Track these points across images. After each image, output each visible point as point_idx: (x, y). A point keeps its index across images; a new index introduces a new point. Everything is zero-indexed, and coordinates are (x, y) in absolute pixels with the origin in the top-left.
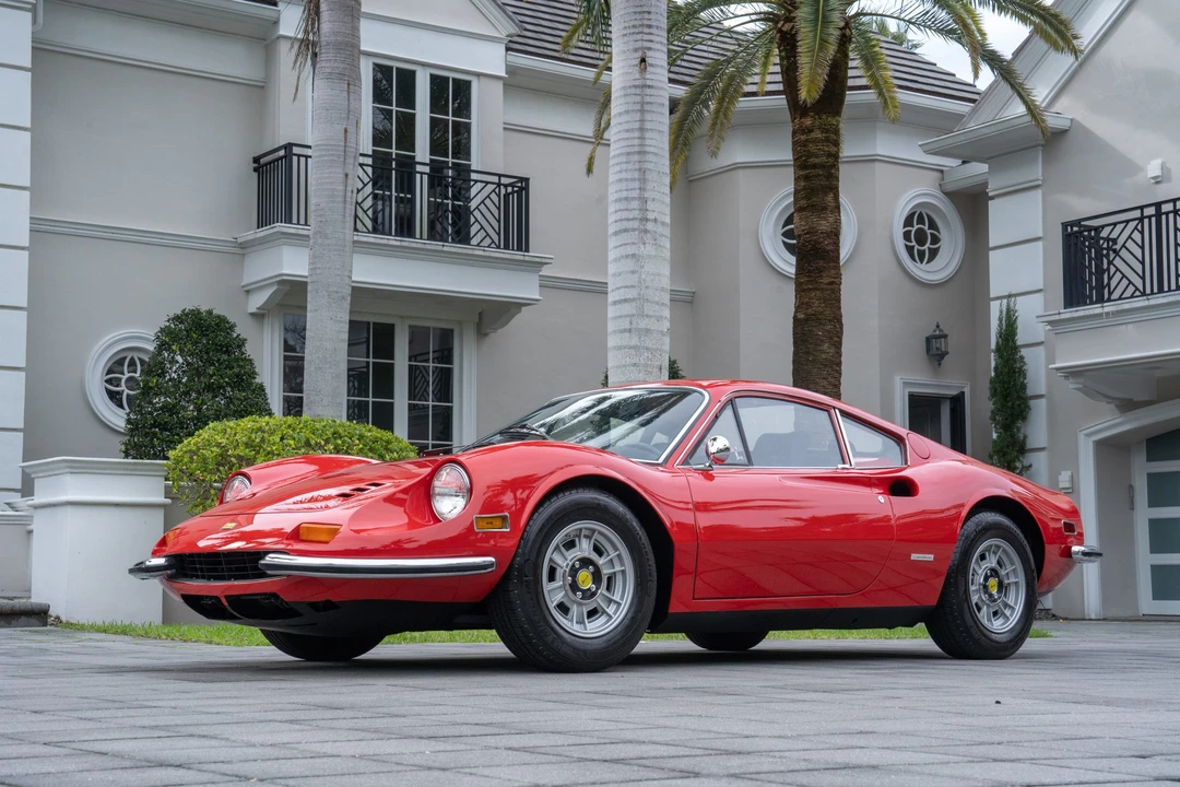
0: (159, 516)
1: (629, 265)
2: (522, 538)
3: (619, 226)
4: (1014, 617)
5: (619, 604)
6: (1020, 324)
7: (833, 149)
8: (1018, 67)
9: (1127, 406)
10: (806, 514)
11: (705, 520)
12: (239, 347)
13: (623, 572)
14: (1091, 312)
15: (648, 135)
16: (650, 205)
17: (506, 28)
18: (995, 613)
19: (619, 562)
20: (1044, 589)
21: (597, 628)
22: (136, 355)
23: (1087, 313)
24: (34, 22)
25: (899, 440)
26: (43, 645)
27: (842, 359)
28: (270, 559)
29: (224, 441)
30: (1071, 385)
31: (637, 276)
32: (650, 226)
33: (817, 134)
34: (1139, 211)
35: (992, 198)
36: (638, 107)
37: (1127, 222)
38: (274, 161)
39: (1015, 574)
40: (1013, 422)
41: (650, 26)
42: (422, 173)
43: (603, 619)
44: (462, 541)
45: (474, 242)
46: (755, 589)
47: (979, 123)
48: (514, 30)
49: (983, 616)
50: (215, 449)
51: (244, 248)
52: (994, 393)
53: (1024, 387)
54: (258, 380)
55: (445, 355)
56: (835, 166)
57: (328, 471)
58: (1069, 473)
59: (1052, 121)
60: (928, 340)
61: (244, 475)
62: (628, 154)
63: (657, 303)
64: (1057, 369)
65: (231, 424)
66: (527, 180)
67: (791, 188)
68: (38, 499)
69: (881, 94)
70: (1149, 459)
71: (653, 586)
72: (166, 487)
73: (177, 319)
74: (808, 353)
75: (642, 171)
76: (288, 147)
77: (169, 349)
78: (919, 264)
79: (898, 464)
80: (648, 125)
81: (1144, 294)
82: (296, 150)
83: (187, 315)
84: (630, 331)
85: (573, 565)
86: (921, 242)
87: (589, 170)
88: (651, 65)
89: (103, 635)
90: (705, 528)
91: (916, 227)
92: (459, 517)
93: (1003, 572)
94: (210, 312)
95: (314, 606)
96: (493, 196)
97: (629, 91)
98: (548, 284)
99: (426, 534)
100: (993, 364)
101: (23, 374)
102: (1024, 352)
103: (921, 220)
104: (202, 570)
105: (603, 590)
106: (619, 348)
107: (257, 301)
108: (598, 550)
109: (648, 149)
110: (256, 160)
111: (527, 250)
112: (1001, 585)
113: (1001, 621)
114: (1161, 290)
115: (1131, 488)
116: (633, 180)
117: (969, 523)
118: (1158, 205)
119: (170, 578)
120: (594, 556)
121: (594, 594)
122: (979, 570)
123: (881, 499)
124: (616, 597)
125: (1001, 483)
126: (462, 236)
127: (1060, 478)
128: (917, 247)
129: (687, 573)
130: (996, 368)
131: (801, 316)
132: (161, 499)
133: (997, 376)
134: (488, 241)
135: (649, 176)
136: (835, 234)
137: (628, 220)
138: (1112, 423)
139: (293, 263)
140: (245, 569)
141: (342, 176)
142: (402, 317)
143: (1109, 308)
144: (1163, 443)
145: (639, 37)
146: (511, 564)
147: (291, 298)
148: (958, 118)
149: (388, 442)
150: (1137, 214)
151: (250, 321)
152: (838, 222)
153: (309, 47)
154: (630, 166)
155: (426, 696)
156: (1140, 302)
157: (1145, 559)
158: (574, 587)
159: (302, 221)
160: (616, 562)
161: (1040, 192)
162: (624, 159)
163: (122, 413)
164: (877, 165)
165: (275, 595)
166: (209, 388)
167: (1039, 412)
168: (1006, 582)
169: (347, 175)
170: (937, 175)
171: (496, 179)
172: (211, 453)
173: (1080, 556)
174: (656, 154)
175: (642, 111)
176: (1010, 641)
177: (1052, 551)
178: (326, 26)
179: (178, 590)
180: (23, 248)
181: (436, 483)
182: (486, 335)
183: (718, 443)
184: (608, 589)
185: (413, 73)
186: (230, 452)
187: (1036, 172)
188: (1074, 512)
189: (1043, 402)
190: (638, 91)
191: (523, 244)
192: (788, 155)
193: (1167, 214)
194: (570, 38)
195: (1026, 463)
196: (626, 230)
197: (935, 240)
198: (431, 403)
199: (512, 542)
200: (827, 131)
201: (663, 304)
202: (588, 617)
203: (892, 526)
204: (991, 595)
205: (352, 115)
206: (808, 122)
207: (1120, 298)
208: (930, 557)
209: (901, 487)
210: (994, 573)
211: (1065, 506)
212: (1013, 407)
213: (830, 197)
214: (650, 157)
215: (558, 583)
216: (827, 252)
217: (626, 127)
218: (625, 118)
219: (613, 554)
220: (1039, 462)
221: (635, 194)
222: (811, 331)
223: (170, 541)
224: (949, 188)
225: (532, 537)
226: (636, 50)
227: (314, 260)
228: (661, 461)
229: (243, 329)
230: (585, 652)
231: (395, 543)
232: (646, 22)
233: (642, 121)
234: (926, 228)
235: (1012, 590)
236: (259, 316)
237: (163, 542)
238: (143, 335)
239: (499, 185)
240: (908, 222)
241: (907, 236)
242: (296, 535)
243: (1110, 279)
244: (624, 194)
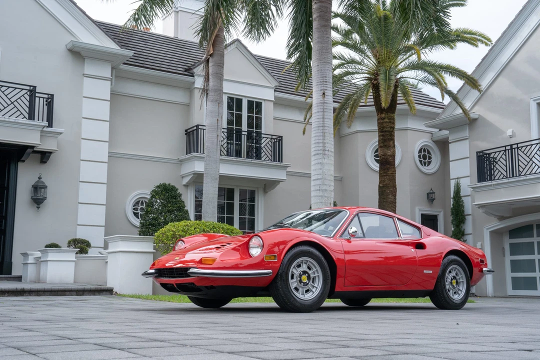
0: (152, 256)
1: (319, 166)
2: (281, 263)
3: (315, 153)
4: (462, 294)
5: (317, 288)
6: (461, 188)
7: (392, 125)
8: (460, 97)
9: (502, 218)
10: (384, 255)
11: (348, 257)
12: (180, 197)
13: (318, 276)
14: (488, 184)
15: (326, 120)
16: (327, 145)
17: (274, 84)
18: (455, 293)
19: (317, 272)
20: (473, 284)
21: (309, 297)
22: (143, 200)
23: (486, 184)
24: (111, 84)
25: (419, 229)
26: (112, 302)
27: (397, 201)
28: (191, 270)
29: (174, 230)
30: (481, 211)
31: (321, 171)
32: (326, 152)
33: (386, 120)
34: (504, 148)
35: (451, 143)
36: (322, 110)
37: (500, 151)
38: (192, 131)
39: (462, 278)
40: (460, 224)
41: (326, 82)
42: (244, 135)
43: (311, 293)
44: (260, 264)
45: (263, 159)
46: (366, 283)
47: (445, 116)
48: (277, 84)
49: (451, 293)
50: (171, 232)
51: (181, 162)
52: (452, 214)
53: (463, 211)
54: (186, 208)
55: (252, 199)
56: (393, 131)
57: (211, 239)
58: (481, 243)
59: (472, 116)
60: (428, 194)
61: (182, 240)
62: (319, 127)
63: (329, 180)
64: (476, 205)
65: (177, 223)
66: (282, 137)
67: (377, 139)
68: (109, 250)
69: (409, 105)
70: (510, 238)
71: (329, 281)
72: (154, 246)
73: (158, 187)
74: (384, 199)
75: (324, 133)
76: (197, 126)
77: (155, 198)
78: (424, 167)
79: (419, 238)
80: (326, 117)
81: (507, 177)
82: (200, 127)
83: (161, 185)
84: (319, 190)
85: (300, 274)
86: (425, 159)
87: (304, 133)
88: (327, 95)
89: (132, 299)
90: (348, 260)
91: (423, 153)
92: (259, 256)
93: (458, 278)
94: (169, 184)
95: (206, 287)
96: (270, 143)
97: (319, 105)
98: (289, 174)
99: (247, 262)
100: (452, 203)
101: (105, 207)
102: (463, 199)
103: (425, 151)
104: (167, 274)
105: (311, 283)
106: (315, 196)
107: (186, 180)
108: (309, 268)
109: (325, 125)
110: (186, 131)
111: (282, 162)
112: (457, 282)
113: (457, 295)
114: (513, 176)
115: (503, 248)
116: (320, 136)
117: (445, 259)
118: (511, 146)
119: (156, 277)
120: (308, 270)
121: (308, 284)
122: (449, 277)
123: (413, 250)
124: (316, 285)
125: (457, 245)
126: (258, 157)
127: (477, 245)
128: (423, 160)
129: (341, 277)
130: (453, 204)
131: (381, 185)
132: (152, 250)
133: (453, 207)
134: (268, 159)
135: (326, 134)
136: (393, 156)
137: (318, 150)
138: (497, 225)
139: (199, 167)
140: (182, 274)
141: (216, 136)
142: (237, 186)
143: (494, 182)
144: (515, 232)
145: (322, 85)
146: (278, 273)
147: (198, 179)
148: (438, 114)
149: (232, 230)
150: (504, 149)
151: (183, 187)
152: (394, 152)
153: (205, 91)
154: (319, 131)
155: (247, 320)
156: (505, 181)
157: (509, 275)
158: (301, 281)
159: (202, 152)
160: (316, 272)
161: (468, 141)
162: (317, 129)
163: (138, 220)
164: (408, 131)
165: (193, 284)
166: (169, 211)
167: (469, 220)
168: (459, 281)
169: (218, 135)
170: (430, 135)
171: (270, 137)
172: (170, 234)
173: (486, 272)
174: (328, 127)
175: (323, 112)
176: (461, 303)
177: (475, 270)
178: (211, 83)
179: (159, 281)
180: (106, 163)
181: (251, 243)
182: (267, 192)
183: (352, 229)
184: (313, 282)
185: (242, 100)
186: (176, 233)
187: (466, 133)
188: (484, 256)
189: (471, 216)
190: (322, 104)
191: (280, 160)
192: (376, 128)
193: (515, 149)
194: (298, 87)
195: (465, 239)
196: (318, 154)
197: (430, 158)
198: (247, 217)
199: (278, 265)
200: (390, 119)
201: (331, 180)
202: (306, 292)
203: (417, 260)
204: (453, 286)
205: (220, 114)
206: (383, 116)
207: (498, 179)
208: (431, 272)
209: (420, 246)
210: (454, 278)
211: (481, 254)
212: (459, 219)
213: (391, 142)
214: (326, 128)
215: (295, 280)
216: (391, 162)
217: (318, 117)
218: (318, 114)
219: (315, 270)
220: (469, 238)
221: (321, 141)
222: (385, 191)
223: (156, 264)
224: (435, 139)
225: (285, 263)
226: (321, 90)
227: (206, 165)
228: (332, 236)
229: (181, 190)
230: (305, 305)
231: (236, 265)
232: (325, 80)
233: (323, 115)
234: (426, 154)
235: (461, 284)
236: (186, 186)
237: (154, 264)
238: (146, 192)
239: (272, 139)
240: (420, 151)
241: (419, 156)
242: (200, 262)
243: (494, 172)
244: (317, 141)
